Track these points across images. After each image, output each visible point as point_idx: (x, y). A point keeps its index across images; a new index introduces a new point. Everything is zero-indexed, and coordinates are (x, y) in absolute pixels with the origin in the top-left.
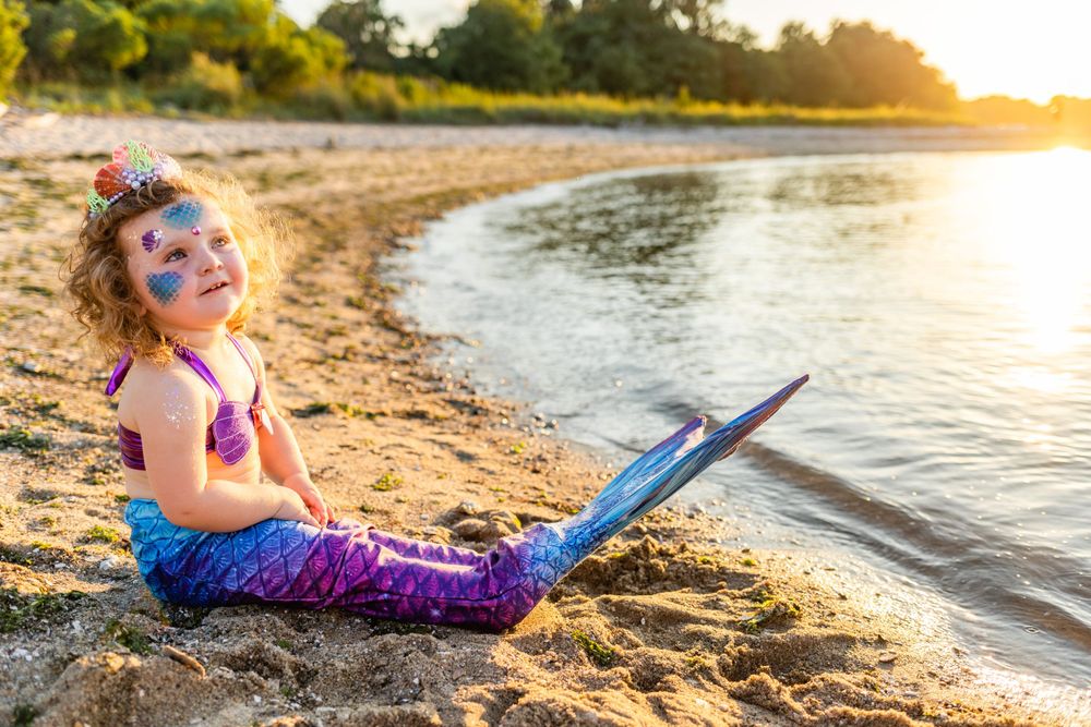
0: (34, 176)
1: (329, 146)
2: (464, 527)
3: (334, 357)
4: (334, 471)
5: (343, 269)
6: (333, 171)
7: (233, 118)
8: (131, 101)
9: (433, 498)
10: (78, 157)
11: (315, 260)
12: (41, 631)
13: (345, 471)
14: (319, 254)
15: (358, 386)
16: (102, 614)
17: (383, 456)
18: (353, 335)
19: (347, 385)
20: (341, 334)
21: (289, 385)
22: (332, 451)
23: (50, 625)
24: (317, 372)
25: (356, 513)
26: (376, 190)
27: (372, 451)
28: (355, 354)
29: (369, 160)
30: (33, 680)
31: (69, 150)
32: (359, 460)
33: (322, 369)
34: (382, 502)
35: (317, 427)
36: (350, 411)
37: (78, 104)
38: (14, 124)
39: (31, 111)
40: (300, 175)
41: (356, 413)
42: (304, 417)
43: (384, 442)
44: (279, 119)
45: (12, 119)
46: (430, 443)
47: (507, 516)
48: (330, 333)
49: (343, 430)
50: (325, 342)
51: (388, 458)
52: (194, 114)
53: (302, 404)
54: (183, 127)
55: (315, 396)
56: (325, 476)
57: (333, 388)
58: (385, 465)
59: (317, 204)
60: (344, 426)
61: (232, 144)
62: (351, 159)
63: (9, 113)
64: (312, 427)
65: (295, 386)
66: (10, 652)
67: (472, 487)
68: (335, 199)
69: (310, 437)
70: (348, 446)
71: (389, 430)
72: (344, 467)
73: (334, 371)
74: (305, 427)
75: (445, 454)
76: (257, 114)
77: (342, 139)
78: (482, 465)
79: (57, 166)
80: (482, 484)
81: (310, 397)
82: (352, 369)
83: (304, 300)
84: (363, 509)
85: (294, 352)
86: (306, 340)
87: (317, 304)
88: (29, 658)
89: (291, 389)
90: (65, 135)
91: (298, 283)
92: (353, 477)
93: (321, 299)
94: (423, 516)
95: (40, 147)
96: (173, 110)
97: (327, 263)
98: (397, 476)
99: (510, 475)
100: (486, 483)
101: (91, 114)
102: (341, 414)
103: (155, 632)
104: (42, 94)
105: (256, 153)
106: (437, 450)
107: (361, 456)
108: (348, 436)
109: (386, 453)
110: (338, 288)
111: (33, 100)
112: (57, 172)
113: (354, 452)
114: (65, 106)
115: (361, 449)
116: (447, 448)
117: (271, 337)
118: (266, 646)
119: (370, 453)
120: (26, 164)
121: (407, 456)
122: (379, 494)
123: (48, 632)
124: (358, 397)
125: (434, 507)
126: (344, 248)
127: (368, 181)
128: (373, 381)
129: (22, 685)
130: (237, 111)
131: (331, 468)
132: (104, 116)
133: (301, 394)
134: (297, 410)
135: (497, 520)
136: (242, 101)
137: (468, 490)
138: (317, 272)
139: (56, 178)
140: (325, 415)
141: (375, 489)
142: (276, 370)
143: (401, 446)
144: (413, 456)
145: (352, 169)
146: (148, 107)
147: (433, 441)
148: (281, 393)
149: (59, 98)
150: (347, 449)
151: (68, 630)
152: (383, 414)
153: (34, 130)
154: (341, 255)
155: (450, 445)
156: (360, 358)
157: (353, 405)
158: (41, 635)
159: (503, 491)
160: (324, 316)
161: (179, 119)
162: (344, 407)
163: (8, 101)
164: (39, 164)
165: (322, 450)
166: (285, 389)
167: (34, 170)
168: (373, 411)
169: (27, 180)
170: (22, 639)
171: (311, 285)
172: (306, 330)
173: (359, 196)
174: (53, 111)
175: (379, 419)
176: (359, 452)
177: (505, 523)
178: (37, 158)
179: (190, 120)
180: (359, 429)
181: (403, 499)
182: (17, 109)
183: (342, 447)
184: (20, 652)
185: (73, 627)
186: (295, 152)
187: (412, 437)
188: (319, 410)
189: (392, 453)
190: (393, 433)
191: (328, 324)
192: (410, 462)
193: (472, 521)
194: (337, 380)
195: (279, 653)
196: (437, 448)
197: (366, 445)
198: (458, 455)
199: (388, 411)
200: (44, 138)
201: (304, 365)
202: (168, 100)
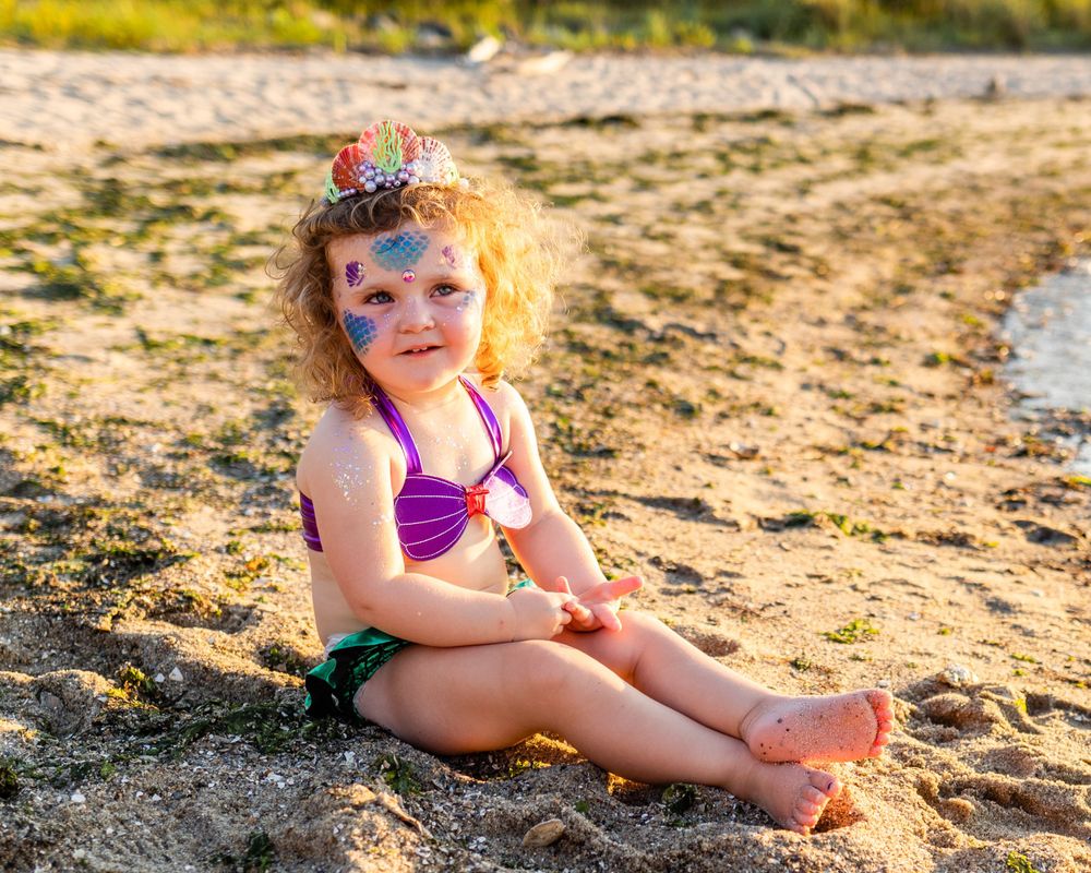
0: (512, 152)
1: (990, 95)
2: (938, 704)
3: (865, 446)
4: (782, 608)
5: (944, 305)
6: (985, 138)
7: (839, 51)
8: (682, 27)
9: (910, 659)
10: (582, 122)
11: (903, 289)
12: (307, 757)
13: (799, 610)
14: (910, 280)
15: (883, 491)
16: (383, 748)
17: (868, 595)
18: (911, 412)
19: (866, 486)
20: (892, 410)
21: (776, 482)
22: (793, 581)
23: (318, 751)
24: (829, 466)
25: (782, 667)
26: (1050, 173)
27: (854, 588)
28: (900, 443)
29: (1054, 119)
30: (277, 808)
31: (573, 110)
32: (826, 597)
33: (837, 464)
34: (828, 657)
35: (785, 545)
36: (848, 526)
37: (602, 36)
38: (504, 70)
39: (534, 49)
40: (926, 146)
41: (857, 531)
42: (776, 530)
43: (881, 574)
44: (914, 50)
45: (506, 62)
46: (954, 582)
47: (1010, 694)
48: (877, 408)
49: (826, 553)
50: (860, 421)
51: (873, 598)
52: (777, 46)
53: (779, 511)
54: (756, 68)
55: (808, 501)
56: (764, 615)
57: (843, 491)
58: (863, 608)
59: (939, 195)
60: (829, 548)
61: (827, 96)
62: (1021, 117)
63: (501, 53)
64: (780, 546)
65: (782, 485)
66: (262, 777)
67: (980, 649)
68: (974, 188)
69: (769, 559)
70: (819, 577)
71: (898, 558)
72: (802, 605)
73: (854, 466)
74: (768, 545)
75: (971, 601)
76: (878, 43)
77: (1014, 83)
78: (1021, 620)
79: (551, 136)
80: (1002, 648)
81: (798, 502)
82: (885, 464)
83: (856, 354)
84: (795, 664)
85: (805, 435)
86: (831, 417)
87: (876, 362)
88: (281, 785)
89: (776, 489)
90: (575, 85)
91: (859, 327)
92: (805, 619)
93: (884, 355)
94: (882, 682)
95: (534, 106)
96: (745, 41)
97: (920, 296)
98: (874, 625)
99: (1058, 639)
100: (1012, 646)
101: (620, 51)
102: (832, 529)
103: (442, 779)
104: (551, 21)
105: (863, 109)
106: (960, 594)
107: (835, 592)
108: (830, 563)
109: (874, 591)
110: (920, 336)
111: (539, 32)
112: (548, 146)
113: (826, 586)
114: (582, 39)
115: (838, 582)
116: (976, 592)
117: (777, 410)
118: (564, 809)
119: (850, 591)
120: (506, 134)
121: (907, 598)
122: (832, 645)
123: (314, 761)
124: (874, 508)
125: (906, 671)
126: (957, 272)
127: (1042, 154)
128: (910, 487)
129: (264, 813)
130: (847, 39)
131: (779, 604)
132: (639, 52)
133: (787, 498)
134: (767, 520)
135: (986, 697)
136: (856, 23)
137: (975, 655)
138: (897, 309)
139: (544, 155)
140: (805, 530)
141: (828, 640)
142: (764, 459)
143: (905, 583)
144: (915, 599)
145: (1017, 135)
146: (707, 37)
147: (960, 580)
148: (758, 494)
149: (574, 26)
150: (816, 581)
151: (339, 761)
152: (900, 535)
153: (533, 77)
154: (949, 283)
155: (981, 587)
156: (905, 450)
157: (860, 518)
158: (307, 762)
159: (1031, 661)
160: (876, 382)
161: (754, 55)
162: (838, 520)
163: (501, 35)
164: (525, 135)
165: (777, 579)
166: (766, 487)
167: (516, 143)
168: (885, 529)
169: (503, 160)
170: (284, 763)
171: (879, 329)
172: (840, 403)
173: (1015, 182)
174: (561, 48)
175: (891, 543)
176: (833, 586)
177: (1000, 703)
178: (526, 124)
179: (770, 56)
180: (852, 553)
181: (861, 655)
182: (512, 47)
183: (811, 576)
184: (273, 777)
185: (344, 758)
186: (929, 106)
187: (929, 572)
188: (801, 521)
189: (883, 592)
190: (901, 564)
191: (880, 393)
192: (906, 607)
193: (950, 696)
194: (852, 480)
195: (577, 820)
196: (961, 590)
197: (850, 576)
198: (989, 604)
199: (910, 531)
200: (541, 93)
201: (810, 455)
202: (740, 24)
